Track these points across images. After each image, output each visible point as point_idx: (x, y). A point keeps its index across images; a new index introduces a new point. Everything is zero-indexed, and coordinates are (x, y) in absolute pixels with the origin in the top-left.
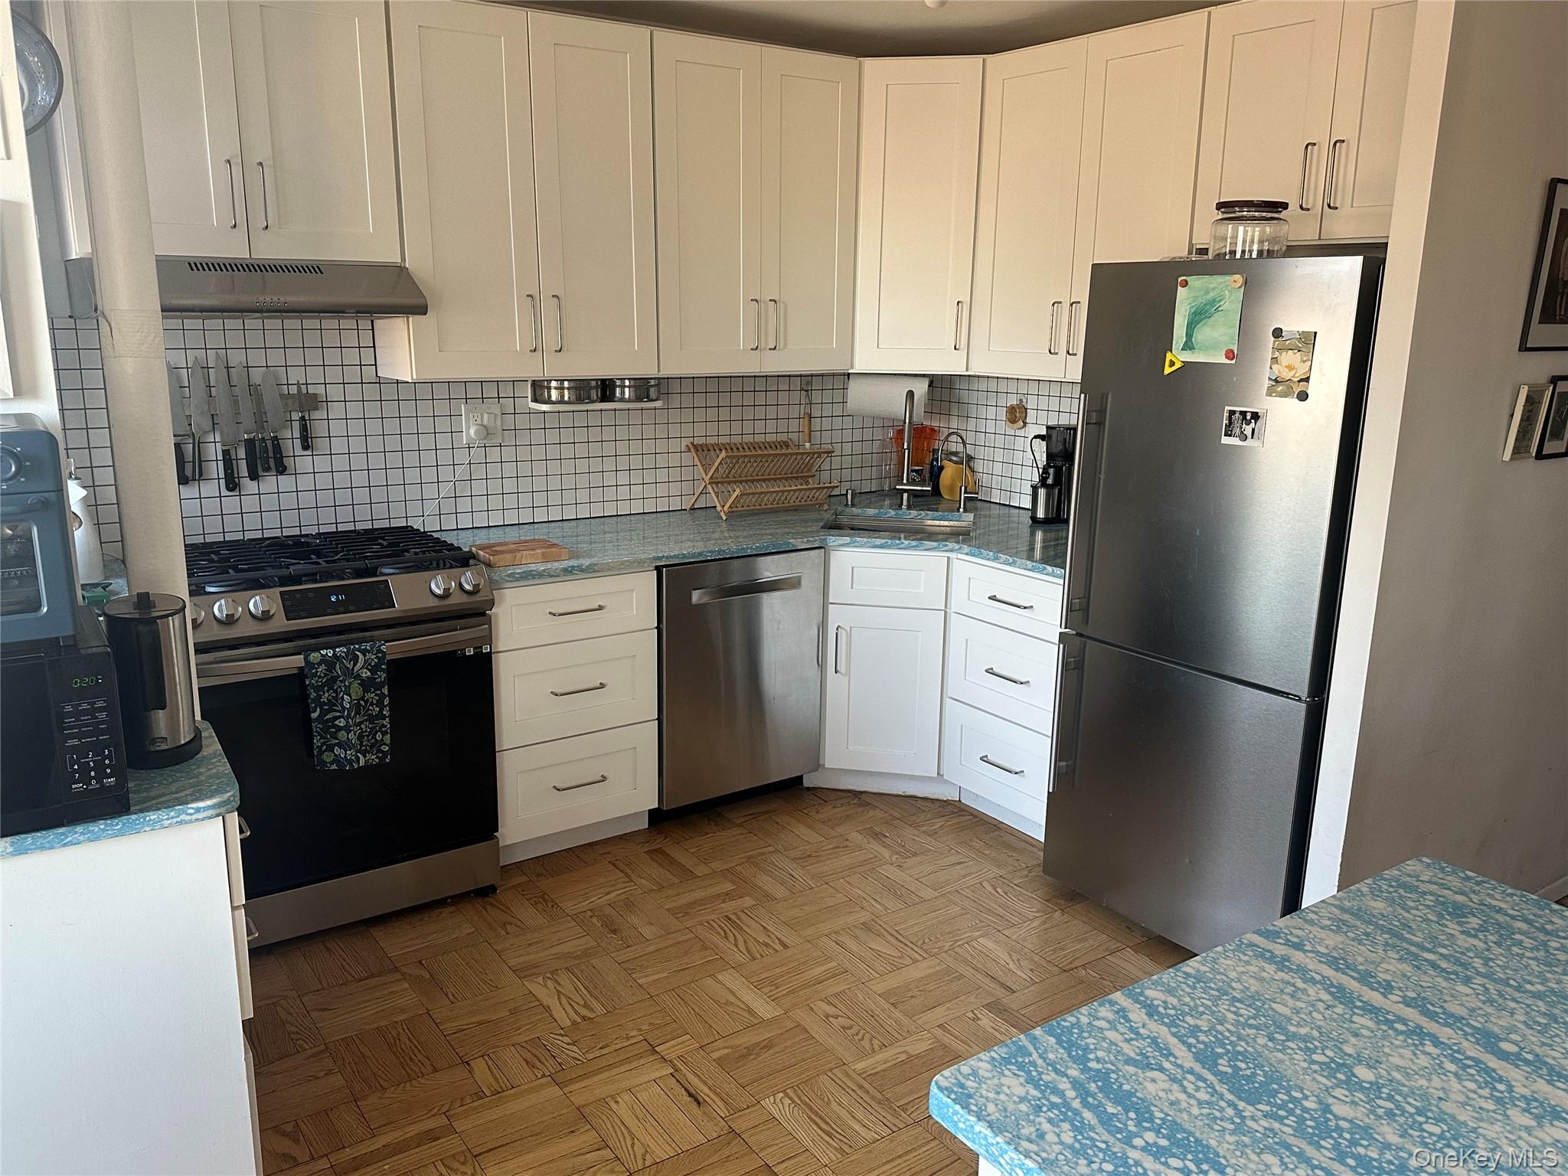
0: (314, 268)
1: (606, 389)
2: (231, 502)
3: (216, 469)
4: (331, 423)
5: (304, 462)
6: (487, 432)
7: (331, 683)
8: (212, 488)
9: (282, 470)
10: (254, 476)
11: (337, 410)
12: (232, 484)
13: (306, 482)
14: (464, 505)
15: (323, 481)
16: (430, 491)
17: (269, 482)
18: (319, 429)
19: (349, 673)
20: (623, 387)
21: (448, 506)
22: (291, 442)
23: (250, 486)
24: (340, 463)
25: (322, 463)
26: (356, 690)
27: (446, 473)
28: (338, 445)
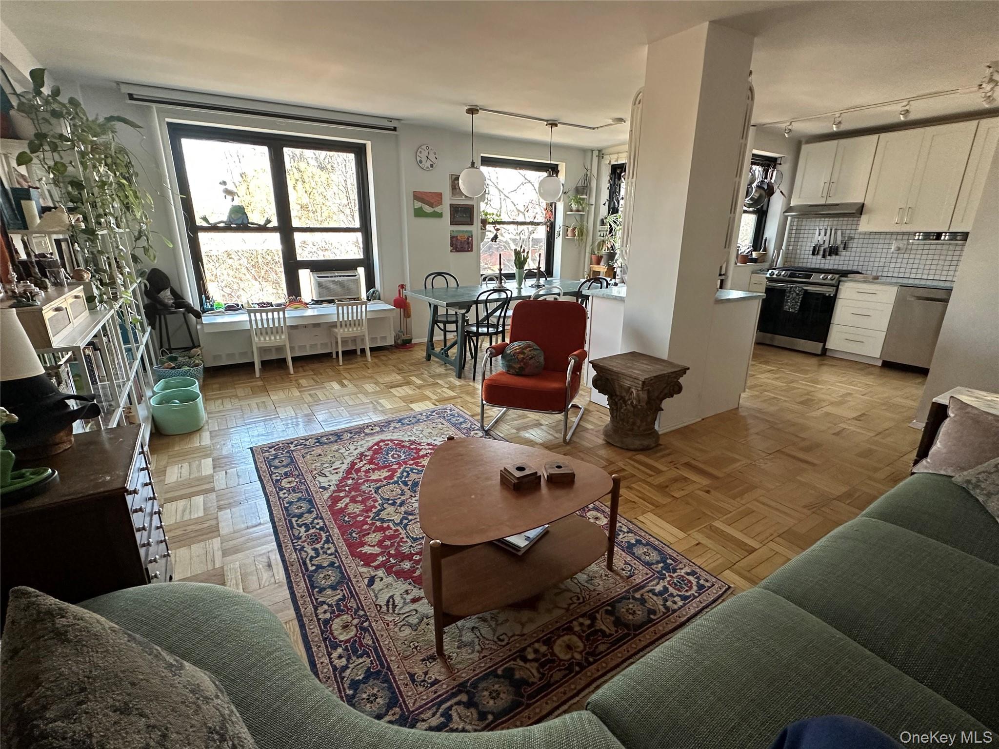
0: (837, 205)
1: (938, 236)
2: (823, 261)
3: (821, 253)
4: (854, 245)
5: (844, 253)
6: (899, 249)
7: (790, 292)
8: (820, 257)
9: (837, 254)
10: (830, 255)
11: (856, 241)
12: (824, 256)
13: (842, 258)
14: (886, 269)
15: (847, 258)
16: (876, 264)
17: (834, 257)
18: (850, 245)
19: (794, 291)
20: (945, 236)
21: (880, 269)
22: (841, 249)
23: (829, 258)
24: (853, 254)
25: (848, 254)
26: (794, 295)
27: (883, 260)
28: (854, 250)
